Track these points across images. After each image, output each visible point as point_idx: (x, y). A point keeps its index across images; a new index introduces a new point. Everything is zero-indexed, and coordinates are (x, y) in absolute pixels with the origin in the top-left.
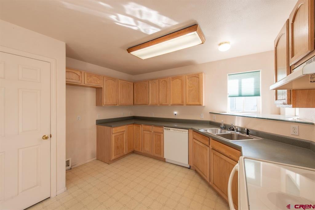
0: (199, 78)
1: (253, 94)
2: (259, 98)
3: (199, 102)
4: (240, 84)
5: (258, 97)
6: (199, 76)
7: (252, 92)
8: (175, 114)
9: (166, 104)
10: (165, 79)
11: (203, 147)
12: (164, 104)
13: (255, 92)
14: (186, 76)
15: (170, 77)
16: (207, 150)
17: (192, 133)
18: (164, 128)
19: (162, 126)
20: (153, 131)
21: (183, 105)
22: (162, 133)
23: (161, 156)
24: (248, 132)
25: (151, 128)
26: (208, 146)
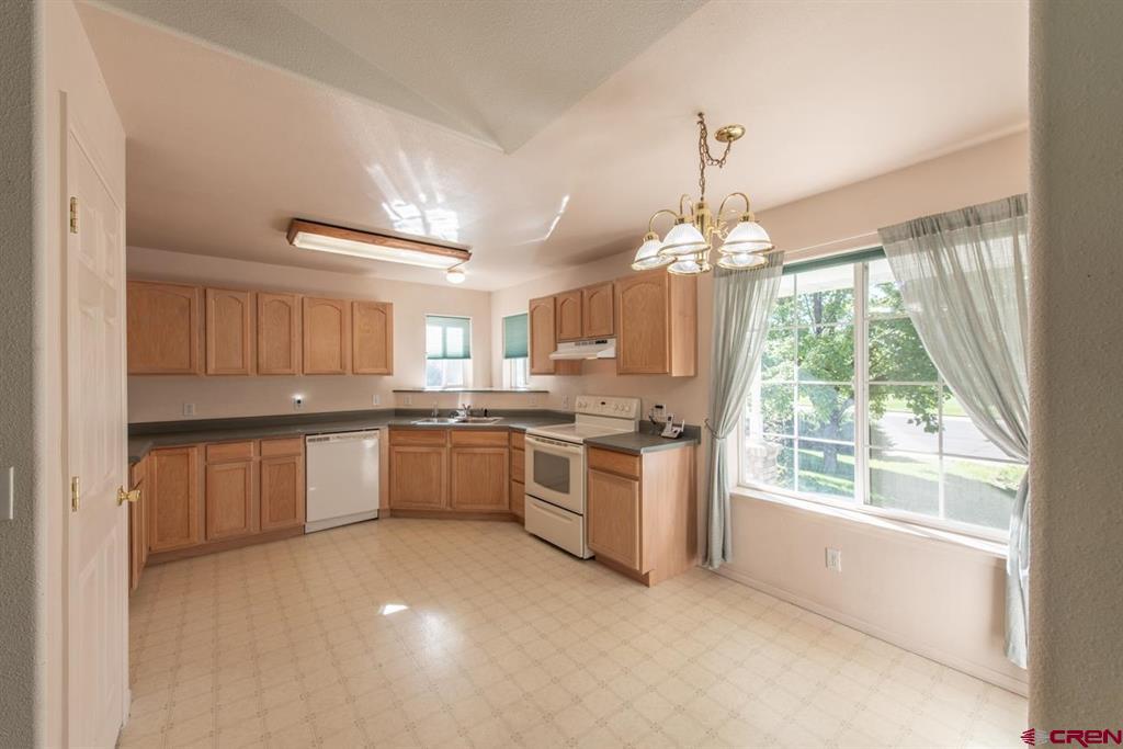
0: (385, 314)
1: (461, 355)
2: (469, 362)
3: (386, 367)
4: (444, 335)
5: (468, 360)
6: (385, 308)
7: (460, 351)
8: (299, 402)
9: (288, 371)
10: (284, 299)
11: (427, 453)
12: (279, 371)
13: (465, 352)
14: (352, 304)
15: (301, 296)
16: (440, 454)
17: (390, 434)
18: (308, 438)
19: (296, 436)
20: (258, 459)
21: (344, 374)
22: (300, 455)
23: (298, 521)
24: (486, 413)
25: (251, 448)
26: (443, 446)
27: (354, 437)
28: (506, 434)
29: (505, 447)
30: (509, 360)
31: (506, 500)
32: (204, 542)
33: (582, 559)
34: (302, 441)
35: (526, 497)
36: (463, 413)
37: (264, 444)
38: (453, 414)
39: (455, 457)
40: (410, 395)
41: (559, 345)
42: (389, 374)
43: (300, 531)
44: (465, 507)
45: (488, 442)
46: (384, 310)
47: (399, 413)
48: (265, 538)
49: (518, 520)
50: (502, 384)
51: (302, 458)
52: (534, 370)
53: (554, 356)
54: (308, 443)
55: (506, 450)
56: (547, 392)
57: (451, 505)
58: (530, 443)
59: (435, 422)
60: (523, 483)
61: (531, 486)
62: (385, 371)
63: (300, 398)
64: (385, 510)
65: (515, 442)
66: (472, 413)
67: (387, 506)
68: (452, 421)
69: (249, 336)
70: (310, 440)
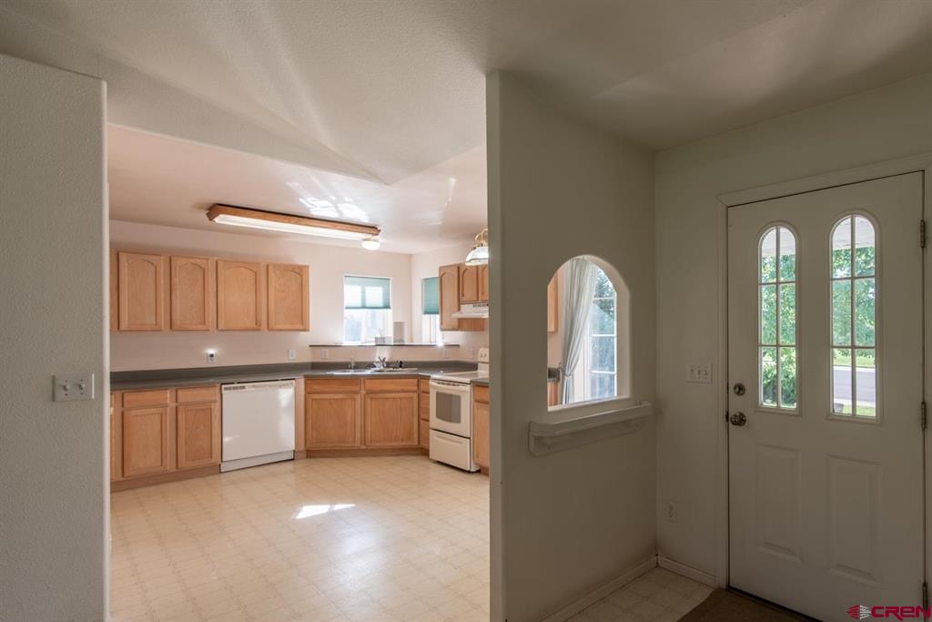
0: (302, 276)
1: (381, 305)
2: (389, 312)
3: (302, 323)
4: (363, 293)
5: (388, 310)
6: (302, 271)
7: (380, 302)
8: (212, 356)
9: (200, 327)
10: (198, 261)
11: (342, 399)
12: (194, 327)
13: (384, 303)
14: (267, 266)
15: (216, 258)
16: (355, 399)
17: (306, 383)
18: (223, 386)
19: (212, 386)
20: (174, 405)
21: (259, 330)
22: (215, 402)
23: (213, 460)
24: (401, 365)
25: (168, 396)
26: (357, 393)
27: (270, 386)
28: (416, 380)
29: (415, 392)
30: (427, 316)
31: (416, 435)
32: (122, 479)
33: (469, 472)
34: (217, 389)
35: (431, 431)
36: (379, 365)
37: (180, 392)
38: (371, 365)
39: (369, 401)
40: (327, 350)
41: (462, 306)
42: (305, 330)
43: (217, 470)
44: (378, 445)
45: (399, 388)
46: (300, 272)
47: (315, 366)
48: (181, 475)
49: (424, 452)
50: (421, 339)
51: (219, 403)
52: (444, 326)
53: (458, 315)
54: (224, 392)
55: (415, 395)
56: (458, 346)
57: (365, 444)
58: (434, 387)
59: (351, 373)
60: (428, 421)
61: (434, 421)
62: (301, 327)
63: (214, 353)
64: (301, 452)
65: (423, 387)
66: (388, 365)
67: (302, 448)
68: (368, 372)
69: (163, 295)
70: (225, 389)
